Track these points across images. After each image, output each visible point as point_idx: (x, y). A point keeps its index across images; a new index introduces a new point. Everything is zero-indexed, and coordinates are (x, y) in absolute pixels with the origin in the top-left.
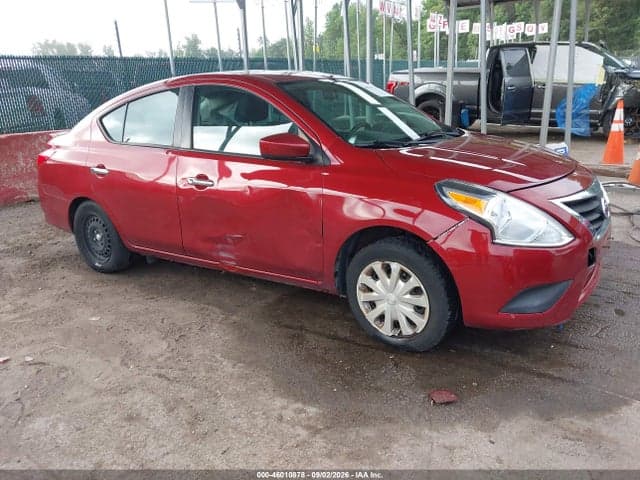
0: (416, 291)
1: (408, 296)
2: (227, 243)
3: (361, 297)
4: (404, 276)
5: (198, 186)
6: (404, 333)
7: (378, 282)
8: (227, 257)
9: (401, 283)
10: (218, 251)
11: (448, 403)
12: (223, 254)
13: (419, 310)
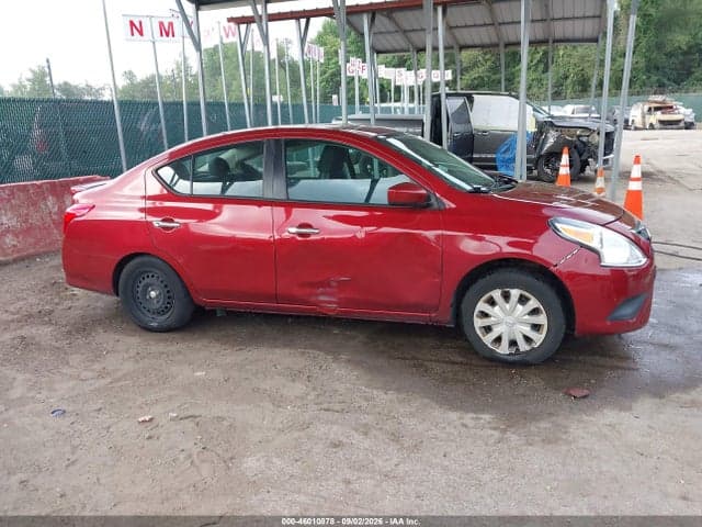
0: (535, 312)
1: (527, 317)
2: (329, 286)
3: (478, 323)
4: (523, 300)
5: (301, 235)
6: (522, 350)
7: (497, 308)
8: (327, 301)
9: (520, 307)
10: (317, 295)
11: (585, 397)
12: (322, 298)
13: (536, 327)
